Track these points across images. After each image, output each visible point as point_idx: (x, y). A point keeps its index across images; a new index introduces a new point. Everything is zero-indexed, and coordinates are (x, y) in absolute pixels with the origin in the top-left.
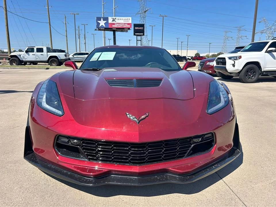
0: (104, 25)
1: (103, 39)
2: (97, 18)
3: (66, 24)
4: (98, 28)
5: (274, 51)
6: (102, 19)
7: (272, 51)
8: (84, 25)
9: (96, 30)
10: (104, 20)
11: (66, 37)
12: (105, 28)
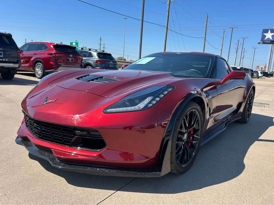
0: (271, 38)
1: (270, 53)
2: (263, 30)
3: (223, 39)
4: (263, 41)
6: (270, 31)
8: (243, 38)
9: (259, 43)
10: (271, 32)
11: (221, 51)
12: (271, 41)
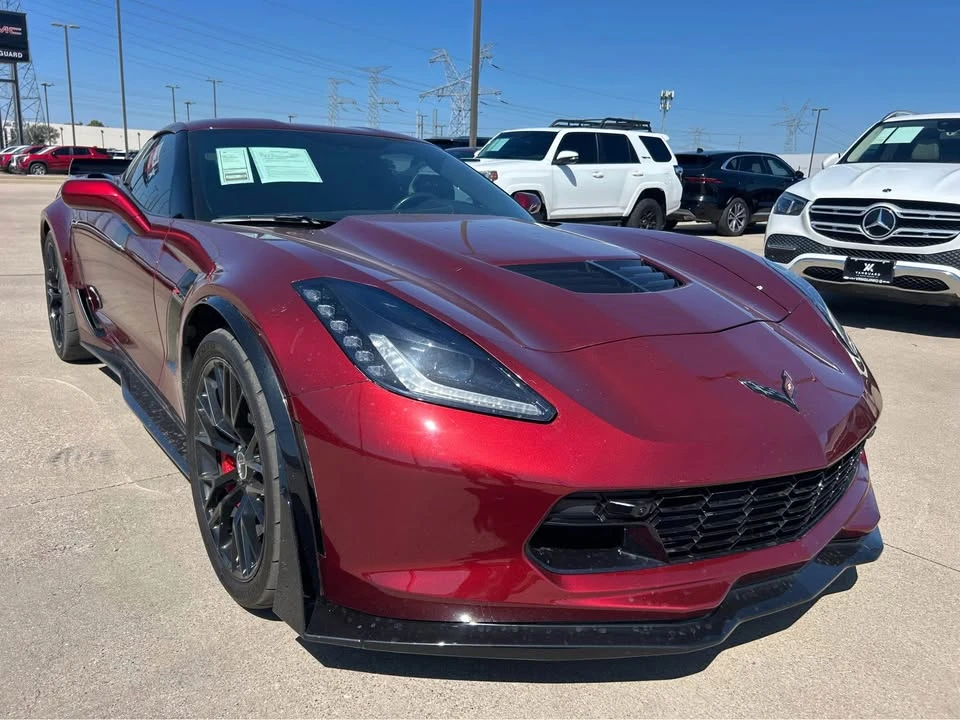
5: (573, 161)
7: (568, 160)
